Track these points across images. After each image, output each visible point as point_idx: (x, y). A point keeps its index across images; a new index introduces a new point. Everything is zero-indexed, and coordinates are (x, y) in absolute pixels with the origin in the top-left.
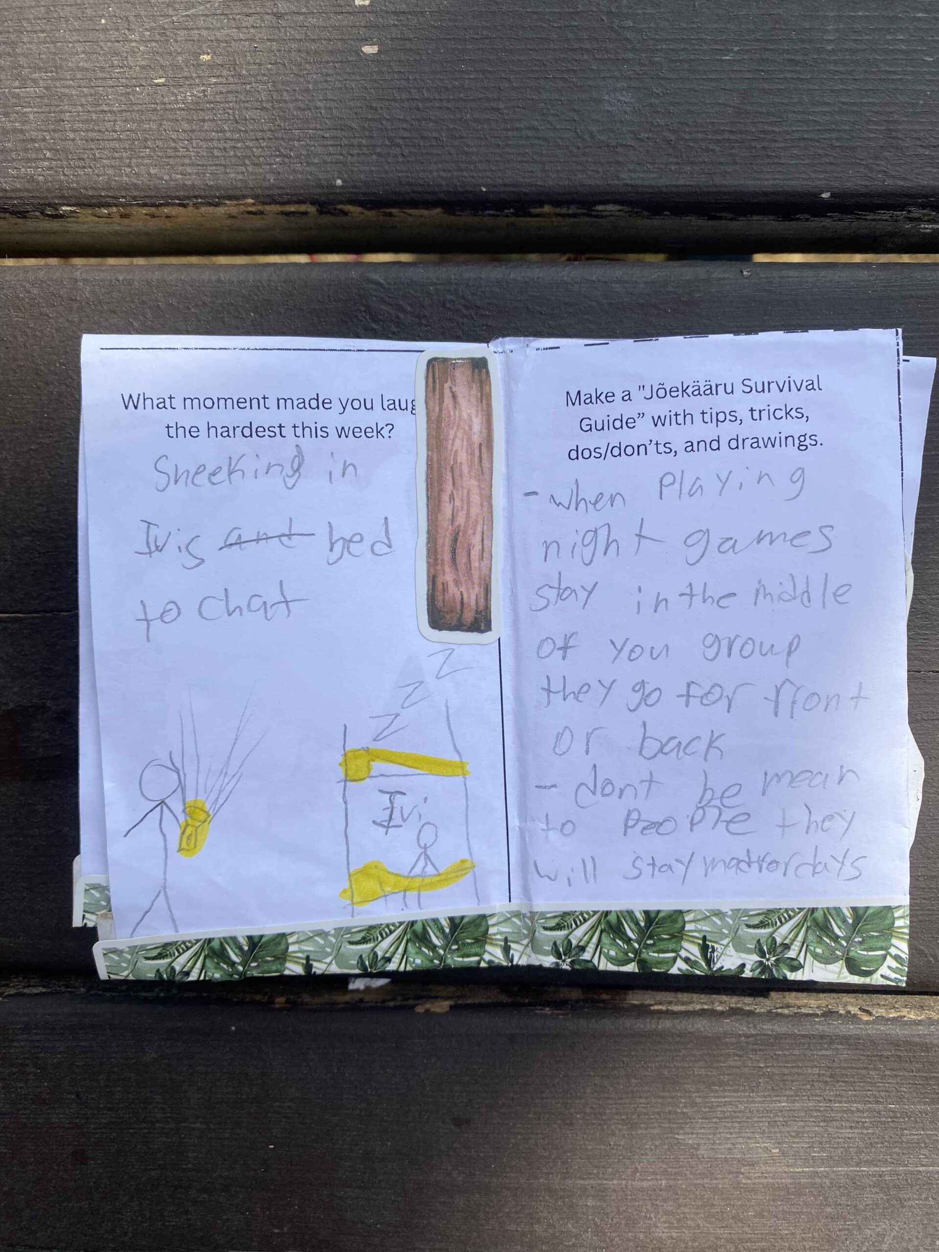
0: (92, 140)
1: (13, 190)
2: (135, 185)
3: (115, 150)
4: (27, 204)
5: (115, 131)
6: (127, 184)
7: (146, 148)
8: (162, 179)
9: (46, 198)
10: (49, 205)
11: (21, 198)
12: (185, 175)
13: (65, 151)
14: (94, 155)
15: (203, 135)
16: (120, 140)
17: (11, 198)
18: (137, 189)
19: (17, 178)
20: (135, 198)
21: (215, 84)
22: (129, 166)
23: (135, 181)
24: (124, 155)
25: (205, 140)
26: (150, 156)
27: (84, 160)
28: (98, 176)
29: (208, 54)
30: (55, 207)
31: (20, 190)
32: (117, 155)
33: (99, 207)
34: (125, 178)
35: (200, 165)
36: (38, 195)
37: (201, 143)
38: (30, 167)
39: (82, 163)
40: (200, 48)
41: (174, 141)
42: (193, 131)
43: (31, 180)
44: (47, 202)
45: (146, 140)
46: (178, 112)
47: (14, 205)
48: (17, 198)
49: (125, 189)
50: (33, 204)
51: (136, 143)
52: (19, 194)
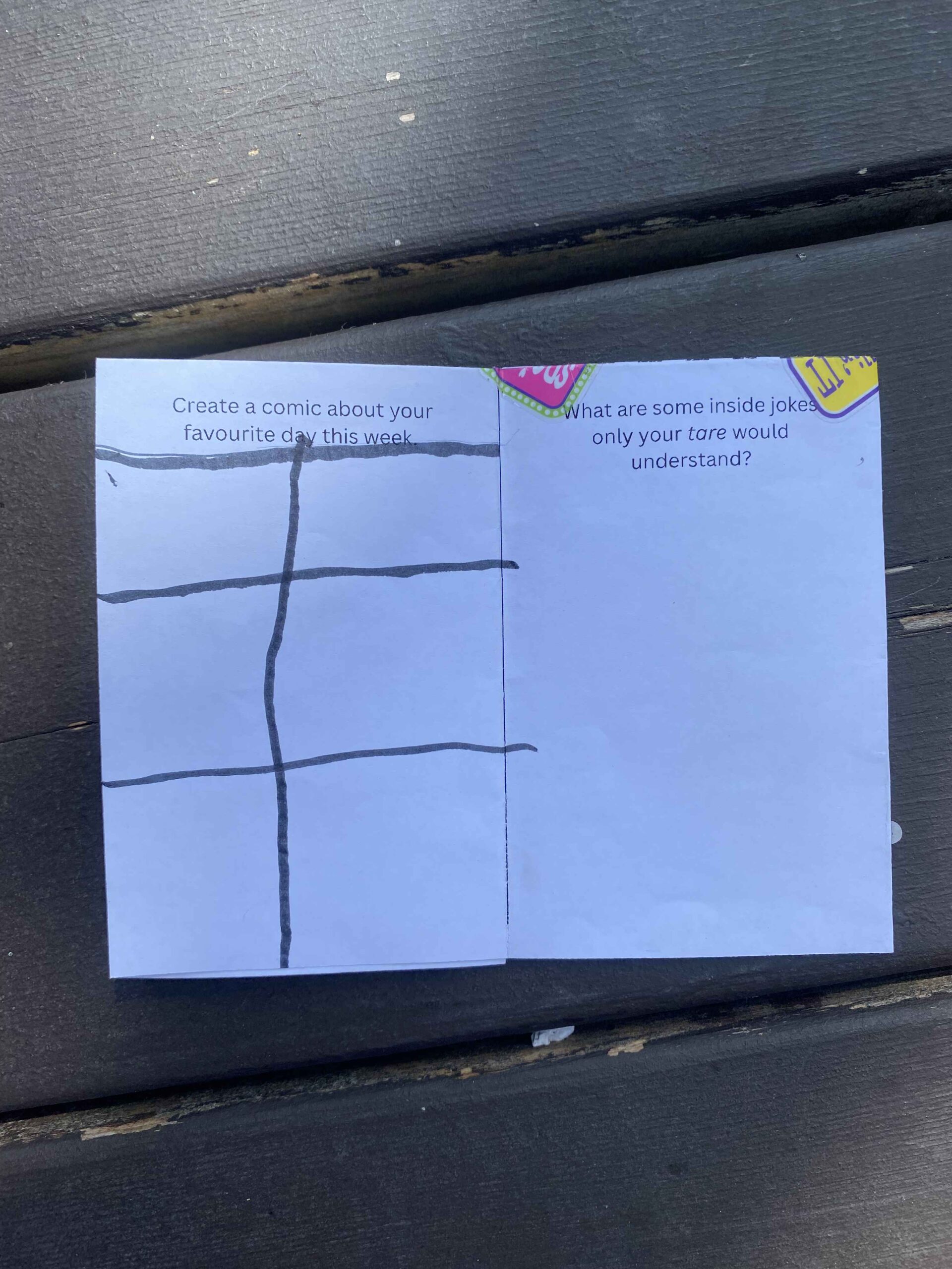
0: (157, 247)
1: (87, 307)
2: (202, 280)
3: (179, 252)
4: (102, 317)
5: (178, 235)
6: (195, 281)
7: (208, 244)
8: (228, 270)
9: (120, 308)
10: (123, 314)
11: (96, 312)
12: (250, 262)
13: (132, 261)
14: (160, 260)
15: (261, 223)
16: (183, 242)
17: (87, 314)
18: (206, 284)
19: (90, 294)
20: (204, 292)
21: (267, 175)
22: (195, 264)
23: (203, 277)
24: (189, 254)
25: (264, 227)
26: (213, 252)
27: (151, 266)
28: (167, 278)
29: (255, 149)
30: (128, 315)
31: (95, 305)
32: (182, 256)
33: (170, 308)
34: (192, 275)
35: (263, 251)
36: (111, 306)
37: (260, 231)
38: (100, 283)
39: (150, 270)
40: (248, 146)
41: (234, 233)
42: (251, 222)
43: (104, 293)
44: (120, 311)
45: (208, 237)
46: (234, 207)
47: (89, 320)
48: (91, 313)
49: (193, 286)
50: (107, 316)
51: (199, 241)
52: (93, 310)
